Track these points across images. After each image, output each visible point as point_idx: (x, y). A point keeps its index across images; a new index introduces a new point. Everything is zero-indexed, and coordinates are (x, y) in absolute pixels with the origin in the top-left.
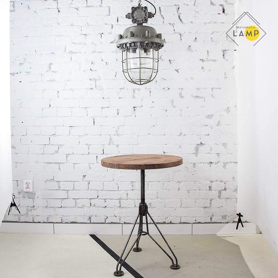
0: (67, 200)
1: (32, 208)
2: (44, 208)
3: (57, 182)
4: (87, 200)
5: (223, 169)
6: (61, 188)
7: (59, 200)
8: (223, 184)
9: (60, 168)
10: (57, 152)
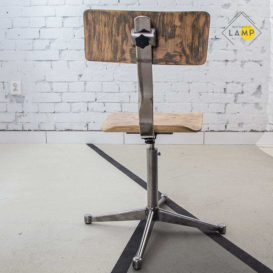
0: (61, 104)
1: (21, 114)
2: (35, 113)
3: (49, 83)
4: (83, 103)
5: (241, 69)
6: (54, 90)
7: (51, 104)
8: (239, 86)
9: (53, 66)
10: (48, 47)
